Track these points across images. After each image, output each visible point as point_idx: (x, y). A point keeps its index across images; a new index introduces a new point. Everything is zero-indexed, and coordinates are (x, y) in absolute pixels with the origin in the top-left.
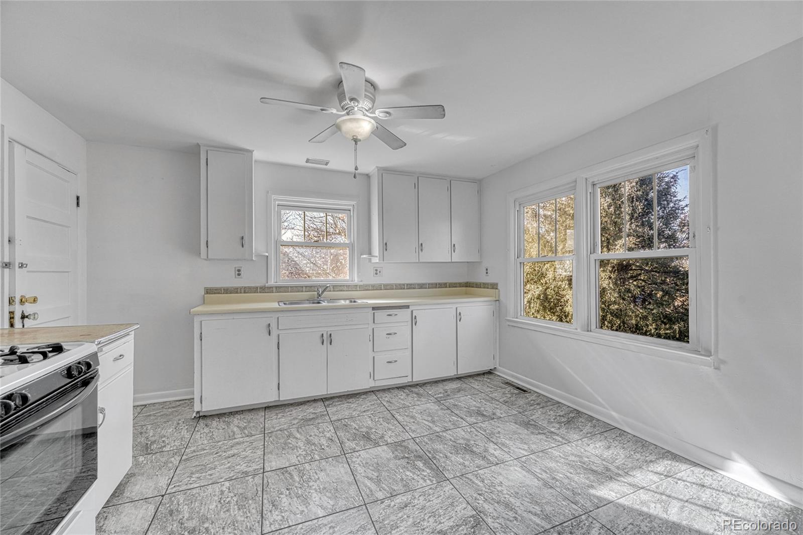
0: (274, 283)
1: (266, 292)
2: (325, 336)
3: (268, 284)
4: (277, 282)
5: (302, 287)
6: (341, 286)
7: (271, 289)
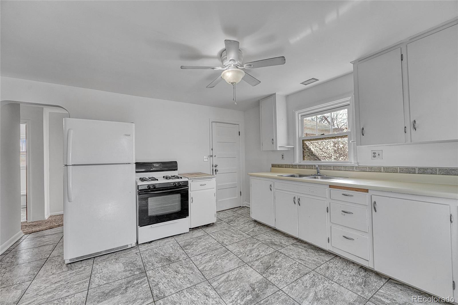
0: (299, 162)
1: (294, 168)
2: (296, 198)
3: (295, 163)
4: (300, 162)
5: (312, 166)
6: (339, 166)
7: (296, 166)
